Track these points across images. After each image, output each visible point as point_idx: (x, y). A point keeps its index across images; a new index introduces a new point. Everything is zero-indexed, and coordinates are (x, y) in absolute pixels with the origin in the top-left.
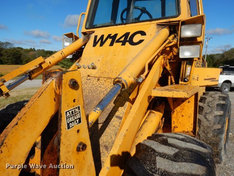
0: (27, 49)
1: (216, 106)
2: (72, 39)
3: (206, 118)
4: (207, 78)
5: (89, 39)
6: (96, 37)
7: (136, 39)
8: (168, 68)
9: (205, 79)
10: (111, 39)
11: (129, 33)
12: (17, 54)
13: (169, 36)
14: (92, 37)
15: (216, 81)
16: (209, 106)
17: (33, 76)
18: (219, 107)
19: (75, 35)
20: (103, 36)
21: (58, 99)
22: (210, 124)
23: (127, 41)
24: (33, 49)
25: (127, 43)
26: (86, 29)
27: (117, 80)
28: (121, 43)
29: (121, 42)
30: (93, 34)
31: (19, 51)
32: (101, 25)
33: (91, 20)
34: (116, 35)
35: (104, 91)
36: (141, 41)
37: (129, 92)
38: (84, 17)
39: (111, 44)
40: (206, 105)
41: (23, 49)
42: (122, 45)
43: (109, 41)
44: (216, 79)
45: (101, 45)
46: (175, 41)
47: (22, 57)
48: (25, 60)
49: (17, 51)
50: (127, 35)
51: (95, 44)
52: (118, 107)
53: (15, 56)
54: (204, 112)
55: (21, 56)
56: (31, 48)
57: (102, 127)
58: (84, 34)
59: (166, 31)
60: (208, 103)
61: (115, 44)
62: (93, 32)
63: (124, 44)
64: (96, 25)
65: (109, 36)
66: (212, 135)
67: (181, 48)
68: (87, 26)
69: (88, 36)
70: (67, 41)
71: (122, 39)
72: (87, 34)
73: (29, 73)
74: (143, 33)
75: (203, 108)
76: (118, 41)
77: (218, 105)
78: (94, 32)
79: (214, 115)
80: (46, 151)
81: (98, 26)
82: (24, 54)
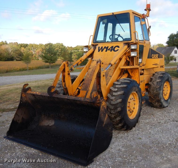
1: (158, 78)
2: (87, 48)
3: (153, 84)
4: (154, 64)
5: (96, 48)
6: (99, 47)
7: (116, 49)
8: (128, 59)
9: (153, 65)
13: (127, 48)
15: (157, 65)
16: (155, 78)
18: (159, 78)
20: (102, 47)
22: (155, 86)
23: (113, 50)
25: (113, 51)
26: (94, 43)
27: (110, 63)
29: (110, 50)
30: (97, 46)
34: (108, 47)
36: (118, 50)
39: (106, 51)
40: (154, 77)
43: (105, 49)
44: (158, 64)
46: (129, 50)
50: (112, 47)
51: (99, 51)
54: (152, 81)
58: (93, 45)
59: (126, 46)
60: (155, 76)
61: (108, 51)
63: (111, 51)
65: (105, 47)
66: (156, 91)
67: (131, 53)
68: (94, 42)
69: (95, 46)
71: (111, 49)
74: (118, 47)
75: (152, 79)
76: (109, 50)
77: (159, 77)
78: (98, 45)
79: (156, 82)
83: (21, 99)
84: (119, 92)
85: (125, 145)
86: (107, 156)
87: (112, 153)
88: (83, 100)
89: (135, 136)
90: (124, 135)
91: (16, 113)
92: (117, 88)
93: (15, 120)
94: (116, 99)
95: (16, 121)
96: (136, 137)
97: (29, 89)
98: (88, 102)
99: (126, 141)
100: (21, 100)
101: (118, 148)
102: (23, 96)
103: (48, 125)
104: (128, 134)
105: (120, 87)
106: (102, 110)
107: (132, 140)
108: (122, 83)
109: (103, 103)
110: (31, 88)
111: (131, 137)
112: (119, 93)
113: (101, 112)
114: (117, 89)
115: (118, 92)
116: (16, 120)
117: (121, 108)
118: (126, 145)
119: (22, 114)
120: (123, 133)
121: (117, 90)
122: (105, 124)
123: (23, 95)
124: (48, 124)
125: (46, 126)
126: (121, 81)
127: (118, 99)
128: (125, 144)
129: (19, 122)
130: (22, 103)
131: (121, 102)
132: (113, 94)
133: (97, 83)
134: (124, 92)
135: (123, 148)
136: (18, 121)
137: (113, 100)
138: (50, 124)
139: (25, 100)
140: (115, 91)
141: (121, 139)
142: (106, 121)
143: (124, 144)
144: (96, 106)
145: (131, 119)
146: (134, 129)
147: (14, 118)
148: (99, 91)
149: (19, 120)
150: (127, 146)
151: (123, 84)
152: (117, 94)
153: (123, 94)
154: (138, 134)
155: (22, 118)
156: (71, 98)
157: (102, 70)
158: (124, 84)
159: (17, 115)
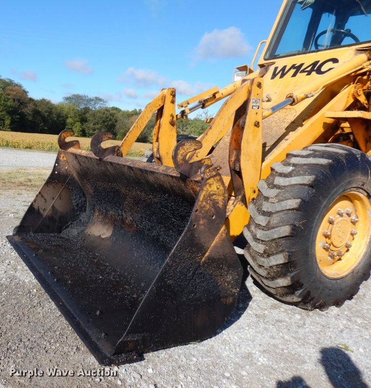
0: (128, 112)
2: (245, 72)
5: (267, 71)
6: (276, 68)
7: (325, 68)
10: (295, 70)
11: (318, 61)
12: (110, 120)
13: (366, 62)
14: (272, 69)
17: (207, 104)
19: (249, 69)
20: (285, 67)
21: (250, 93)
23: (314, 71)
24: (138, 110)
25: (314, 73)
26: (265, 60)
27: (289, 95)
28: (306, 73)
29: (306, 71)
30: (273, 65)
31: (114, 114)
32: (285, 55)
33: (273, 49)
34: (302, 65)
35: (276, 121)
36: (330, 69)
37: (303, 119)
38: (264, 46)
39: (294, 75)
41: (121, 110)
42: (307, 75)
43: (293, 71)
45: (282, 77)
47: (118, 126)
48: (122, 131)
49: (111, 115)
50: (315, 63)
51: (274, 75)
52: (290, 132)
53: (106, 124)
55: (116, 124)
56: (136, 110)
57: (269, 149)
58: (262, 66)
59: (363, 57)
61: (299, 74)
62: (274, 63)
63: (309, 73)
64: (279, 55)
65: (293, 67)
68: (267, 57)
69: (266, 68)
70: (238, 75)
71: (309, 69)
72: (265, 66)
73: (204, 101)
74: (335, 61)
76: (303, 71)
80: (236, 125)
81: (280, 56)
82: (120, 120)
83: (55, 164)
84: (295, 178)
85: (278, 348)
86: (195, 359)
87: (219, 357)
88: (161, 171)
89: (329, 334)
90: (290, 318)
91: (40, 193)
92: (294, 165)
93: (36, 206)
94: (281, 198)
95: (39, 209)
96: (330, 337)
97: (76, 144)
98: (172, 177)
99: (286, 337)
100: (55, 166)
101: (245, 349)
102: (61, 159)
103: (100, 235)
104: (305, 320)
105: (305, 165)
106: (204, 206)
107: (311, 342)
108: (317, 153)
109: (210, 185)
110: (80, 142)
111: (312, 332)
112: (295, 180)
113: (197, 211)
114: (291, 168)
115: (295, 176)
116: (38, 207)
117: (293, 229)
118: (283, 350)
119: (53, 199)
120: (290, 312)
121: (293, 170)
122: (209, 258)
123: (62, 155)
124: (101, 233)
125: (96, 237)
126: (315, 149)
127: (286, 200)
128: (280, 346)
129: (45, 214)
130: (56, 172)
131: (297, 209)
132: (276, 182)
133: (231, 143)
134: (315, 180)
135: (266, 355)
136: (41, 211)
137: (271, 200)
138: (104, 234)
139: (66, 170)
140: (285, 172)
141: (271, 327)
142: (215, 247)
143: (274, 345)
144: (191, 191)
145: (326, 274)
146: (333, 310)
147: (35, 201)
148: (235, 168)
149: (44, 210)
150: (282, 355)
151: (319, 158)
152: (287, 184)
153: (311, 186)
154: (342, 331)
155: (53, 207)
156: (139, 165)
157: (254, 104)
158: (322, 157)
159: (42, 196)
